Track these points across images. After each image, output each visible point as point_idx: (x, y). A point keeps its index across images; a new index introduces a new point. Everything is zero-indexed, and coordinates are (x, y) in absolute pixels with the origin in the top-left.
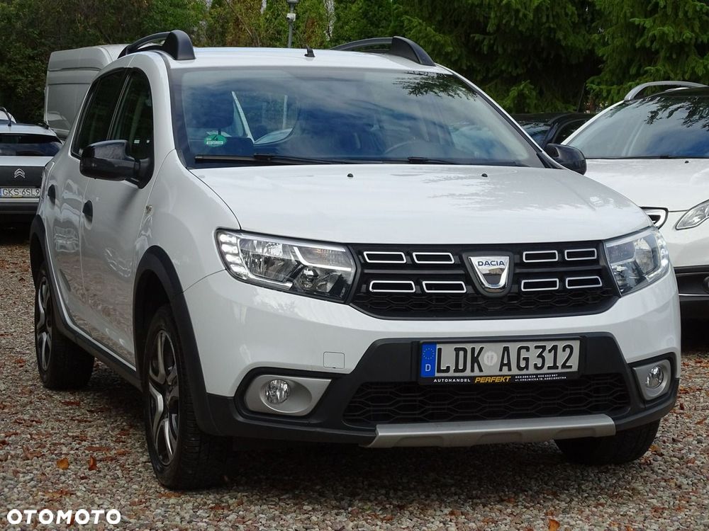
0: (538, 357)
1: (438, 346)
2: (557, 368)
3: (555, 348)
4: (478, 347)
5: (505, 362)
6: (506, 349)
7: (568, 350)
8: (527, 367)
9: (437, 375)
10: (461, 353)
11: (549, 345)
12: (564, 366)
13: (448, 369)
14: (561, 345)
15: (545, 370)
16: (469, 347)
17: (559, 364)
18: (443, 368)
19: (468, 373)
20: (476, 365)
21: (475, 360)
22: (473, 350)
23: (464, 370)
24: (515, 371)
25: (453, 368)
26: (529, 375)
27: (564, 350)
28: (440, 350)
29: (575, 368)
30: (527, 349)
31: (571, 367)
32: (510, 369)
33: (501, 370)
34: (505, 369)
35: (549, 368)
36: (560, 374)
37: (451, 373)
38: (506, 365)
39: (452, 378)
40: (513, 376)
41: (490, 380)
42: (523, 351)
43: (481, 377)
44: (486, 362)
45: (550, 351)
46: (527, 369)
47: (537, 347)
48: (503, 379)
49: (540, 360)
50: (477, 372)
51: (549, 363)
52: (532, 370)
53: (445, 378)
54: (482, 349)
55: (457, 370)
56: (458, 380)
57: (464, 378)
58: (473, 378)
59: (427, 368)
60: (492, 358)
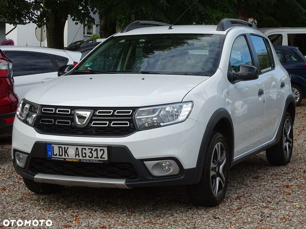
0: (90, 153)
1: (52, 145)
2: (98, 158)
3: (96, 150)
4: (66, 147)
5: (77, 154)
6: (77, 149)
7: (102, 151)
8: (86, 156)
9: (53, 156)
10: (61, 149)
11: (94, 148)
12: (101, 157)
13: (56, 155)
14: (99, 149)
15: (93, 158)
16: (63, 146)
17: (99, 156)
18: (55, 154)
19: (63, 157)
20: (66, 154)
21: (66, 152)
22: (65, 148)
23: (62, 155)
24: (81, 158)
25: (58, 154)
26: (86, 160)
27: (100, 151)
28: (53, 146)
29: (106, 159)
30: (85, 149)
31: (104, 158)
32: (79, 157)
33: (76, 157)
34: (77, 156)
35: (95, 158)
36: (99, 161)
37: (58, 156)
38: (77, 155)
39: (58, 158)
40: (80, 160)
41: (72, 160)
42: (84, 150)
43: (68, 159)
44: (70, 153)
45: (95, 151)
46: (86, 157)
47: (89, 149)
48: (76, 160)
49: (91, 154)
50: (67, 157)
51: (95, 155)
52: (88, 158)
53: (55, 158)
54: (68, 148)
55: (59, 155)
56: (60, 159)
57: (62, 158)
58: (65, 159)
59: (49, 153)
60: (72, 151)
